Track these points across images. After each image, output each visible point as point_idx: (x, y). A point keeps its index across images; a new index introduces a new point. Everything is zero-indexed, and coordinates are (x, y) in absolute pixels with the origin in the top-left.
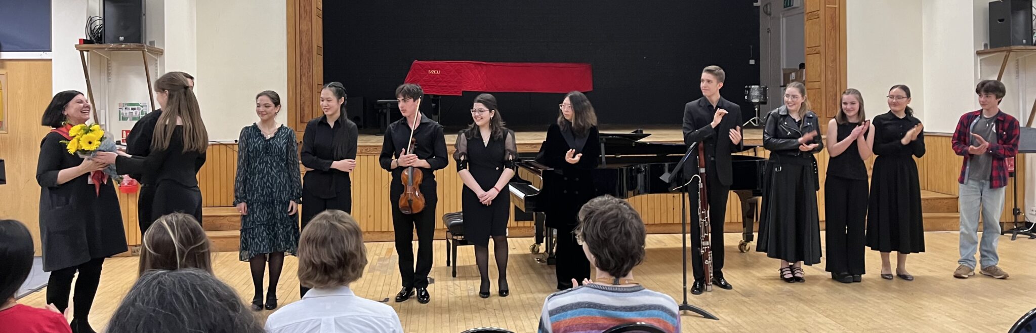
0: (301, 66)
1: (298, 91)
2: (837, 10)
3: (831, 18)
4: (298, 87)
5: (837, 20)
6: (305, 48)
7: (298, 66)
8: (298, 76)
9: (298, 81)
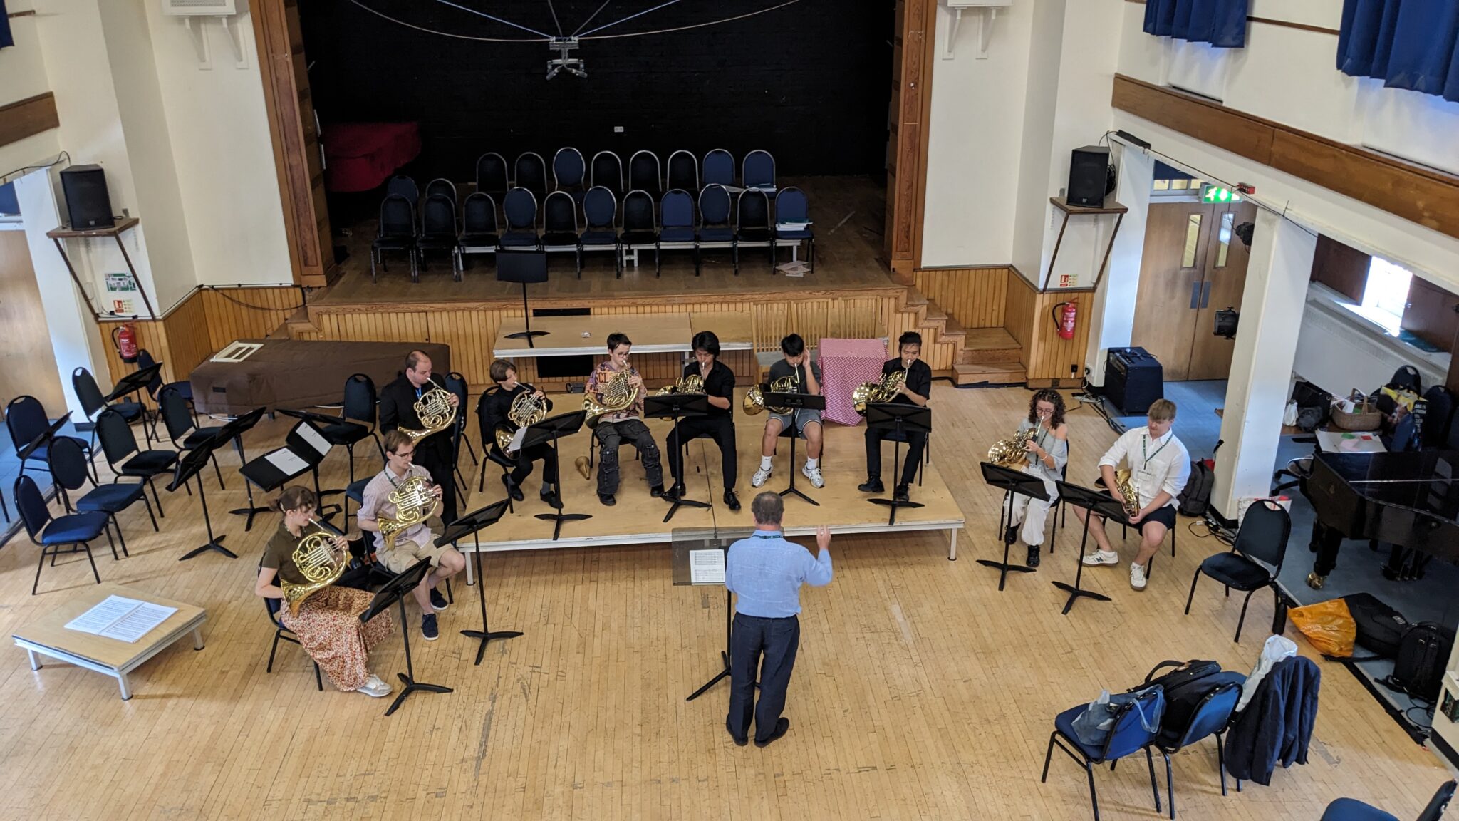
0: (297, 205)
1: (297, 232)
2: (918, 126)
3: (910, 138)
4: (297, 228)
5: (917, 140)
6: (298, 184)
7: (294, 207)
8: (295, 216)
9: (296, 220)
